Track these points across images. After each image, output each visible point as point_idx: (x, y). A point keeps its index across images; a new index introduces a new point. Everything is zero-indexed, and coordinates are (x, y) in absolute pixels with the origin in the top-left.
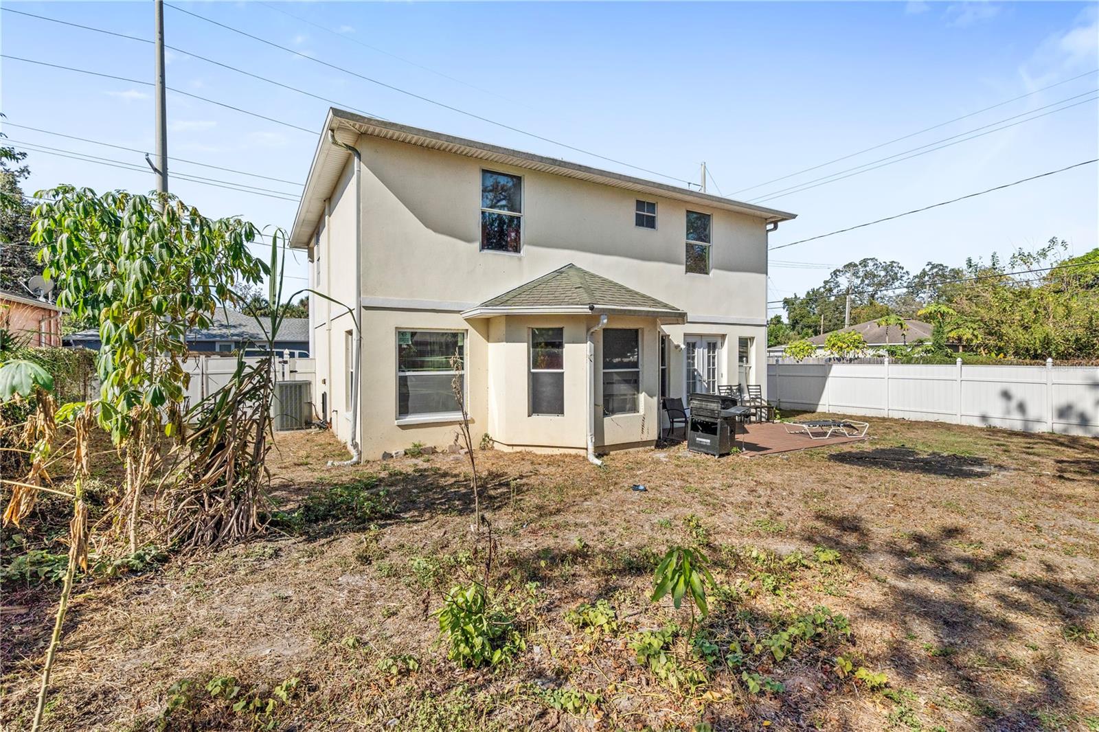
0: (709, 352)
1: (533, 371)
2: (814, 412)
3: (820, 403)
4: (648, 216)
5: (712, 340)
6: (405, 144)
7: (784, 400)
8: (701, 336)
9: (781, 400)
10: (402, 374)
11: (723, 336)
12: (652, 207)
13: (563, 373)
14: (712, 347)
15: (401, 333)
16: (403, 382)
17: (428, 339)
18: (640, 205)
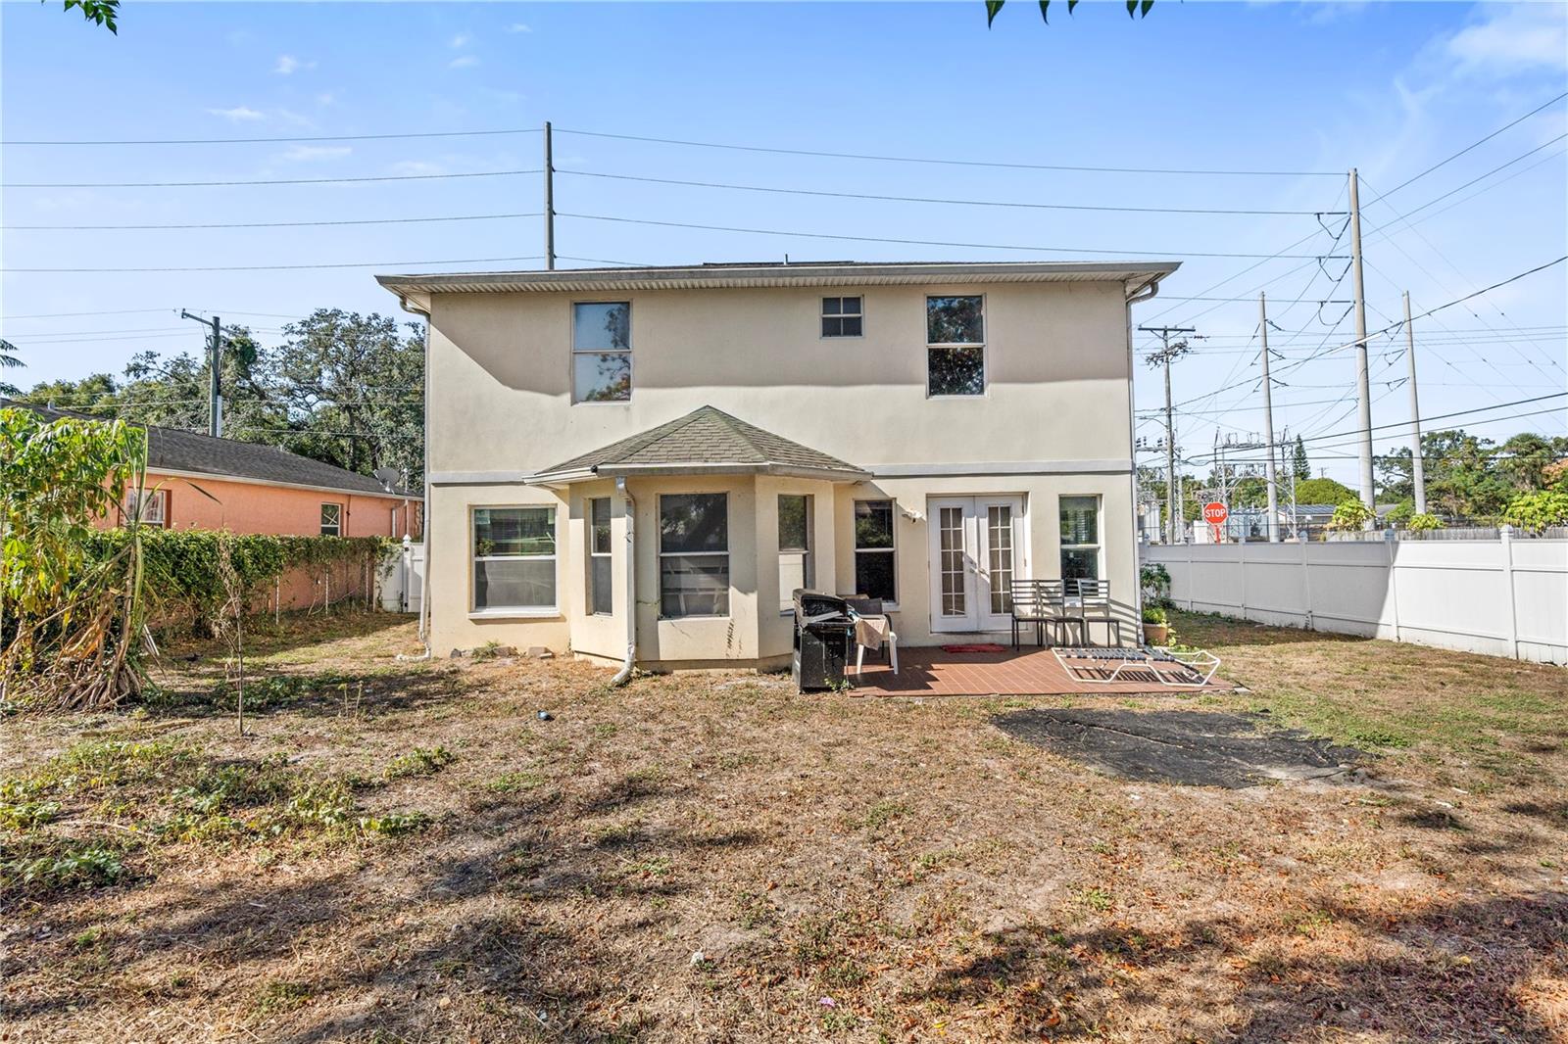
0: (990, 525)
1: (593, 555)
2: (1372, 638)
3: (1381, 621)
4: (844, 319)
5: (1000, 503)
6: (477, 294)
7: (1319, 613)
8: (973, 496)
9: (1314, 613)
10: (479, 559)
11: (1024, 496)
12: (854, 303)
13: (610, 558)
14: (1000, 513)
15: (477, 511)
16: (480, 568)
17: (511, 517)
18: (830, 304)
